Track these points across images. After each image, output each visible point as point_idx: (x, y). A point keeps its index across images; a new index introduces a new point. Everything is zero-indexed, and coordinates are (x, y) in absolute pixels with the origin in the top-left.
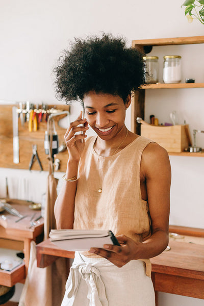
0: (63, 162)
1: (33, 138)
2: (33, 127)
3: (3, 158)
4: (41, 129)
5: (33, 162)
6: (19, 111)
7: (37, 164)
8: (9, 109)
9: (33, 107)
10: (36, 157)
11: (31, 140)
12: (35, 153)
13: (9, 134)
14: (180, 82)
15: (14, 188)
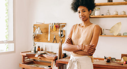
0: (63, 40)
1: (54, 33)
2: (55, 30)
3: (45, 39)
4: (57, 31)
5: (54, 40)
6: (51, 25)
7: (55, 41)
8: (48, 25)
9: (55, 24)
10: (55, 39)
11: (54, 34)
12: (55, 38)
13: (47, 32)
14: (99, 15)
15: (48, 48)
